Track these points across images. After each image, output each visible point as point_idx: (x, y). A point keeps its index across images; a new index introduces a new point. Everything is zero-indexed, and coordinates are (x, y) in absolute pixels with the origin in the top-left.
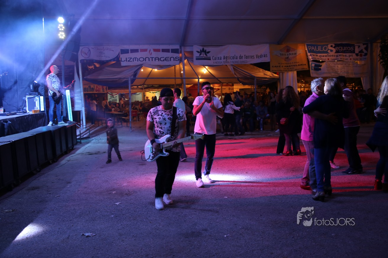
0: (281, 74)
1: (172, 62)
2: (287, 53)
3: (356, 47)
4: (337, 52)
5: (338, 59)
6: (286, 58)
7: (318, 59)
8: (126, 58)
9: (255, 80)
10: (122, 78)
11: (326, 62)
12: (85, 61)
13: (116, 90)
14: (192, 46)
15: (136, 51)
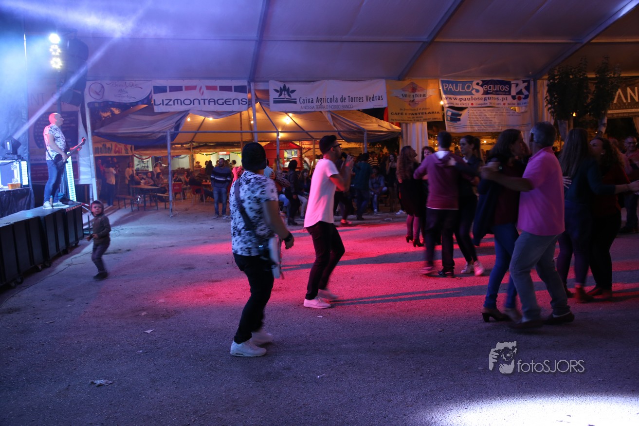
0: (404, 125)
1: (236, 107)
2: (413, 94)
3: (512, 85)
4: (486, 93)
5: (487, 104)
6: (410, 101)
7: (457, 104)
8: (163, 100)
9: (365, 135)
10: (157, 132)
11: (469, 109)
12: (97, 105)
13: (147, 150)
14: (268, 81)
15: (179, 89)
